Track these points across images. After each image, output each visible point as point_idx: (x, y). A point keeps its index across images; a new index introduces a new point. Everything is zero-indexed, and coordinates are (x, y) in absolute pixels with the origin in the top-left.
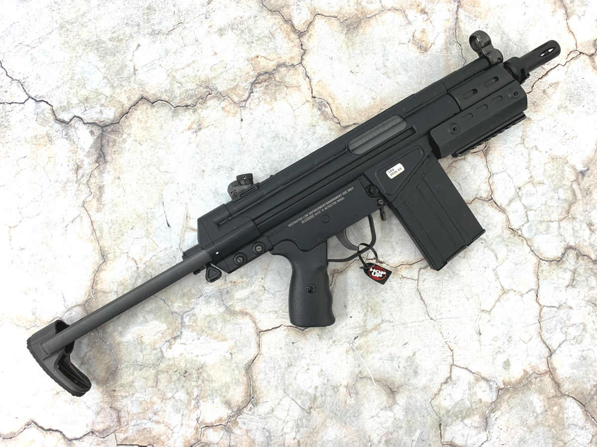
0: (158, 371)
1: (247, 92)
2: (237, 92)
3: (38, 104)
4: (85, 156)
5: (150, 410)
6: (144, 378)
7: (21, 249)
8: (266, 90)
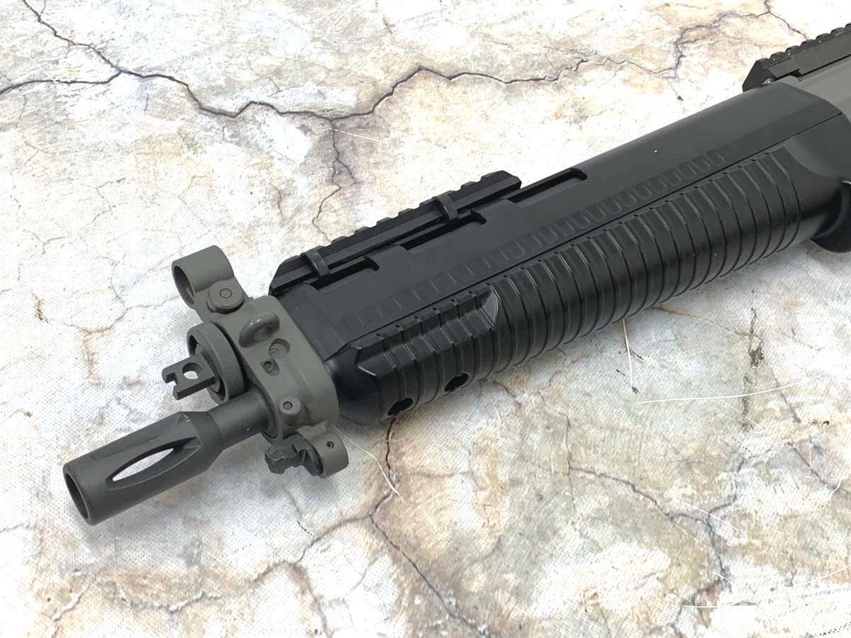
1: (671, 56)
2: (647, 55)
3: (146, 83)
4: (294, 172)
8: (712, 51)
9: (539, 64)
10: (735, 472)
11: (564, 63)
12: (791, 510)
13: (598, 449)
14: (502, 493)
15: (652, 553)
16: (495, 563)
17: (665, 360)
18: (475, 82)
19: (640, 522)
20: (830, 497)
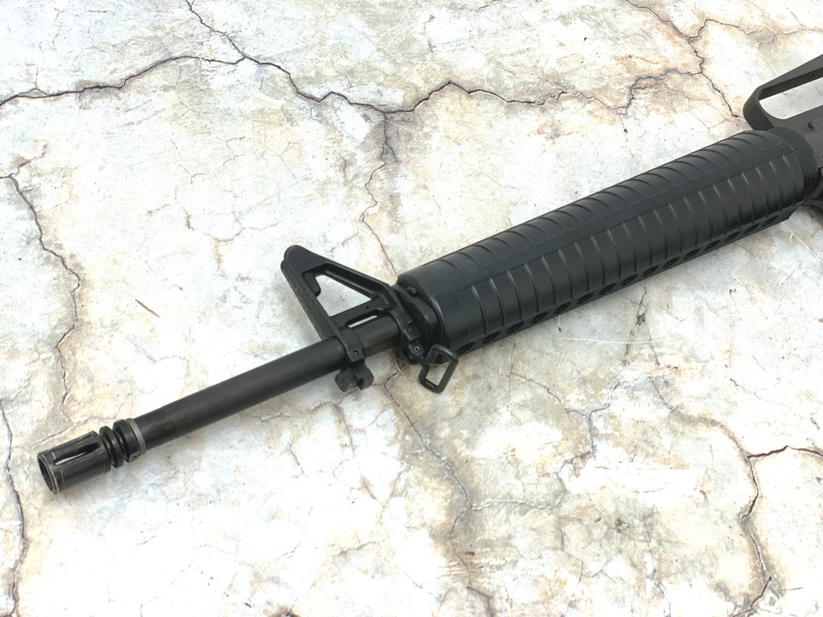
0: (560, 518)
1: (625, 97)
2: (608, 94)
3: (262, 68)
4: (357, 148)
5: (558, 597)
6: (533, 530)
7: (243, 279)
8: (655, 98)
9: (533, 91)
10: (612, 390)
11: (550, 92)
12: (642, 417)
13: (531, 363)
14: (466, 381)
15: (552, 431)
16: (456, 423)
18: (486, 98)
20: (668, 414)
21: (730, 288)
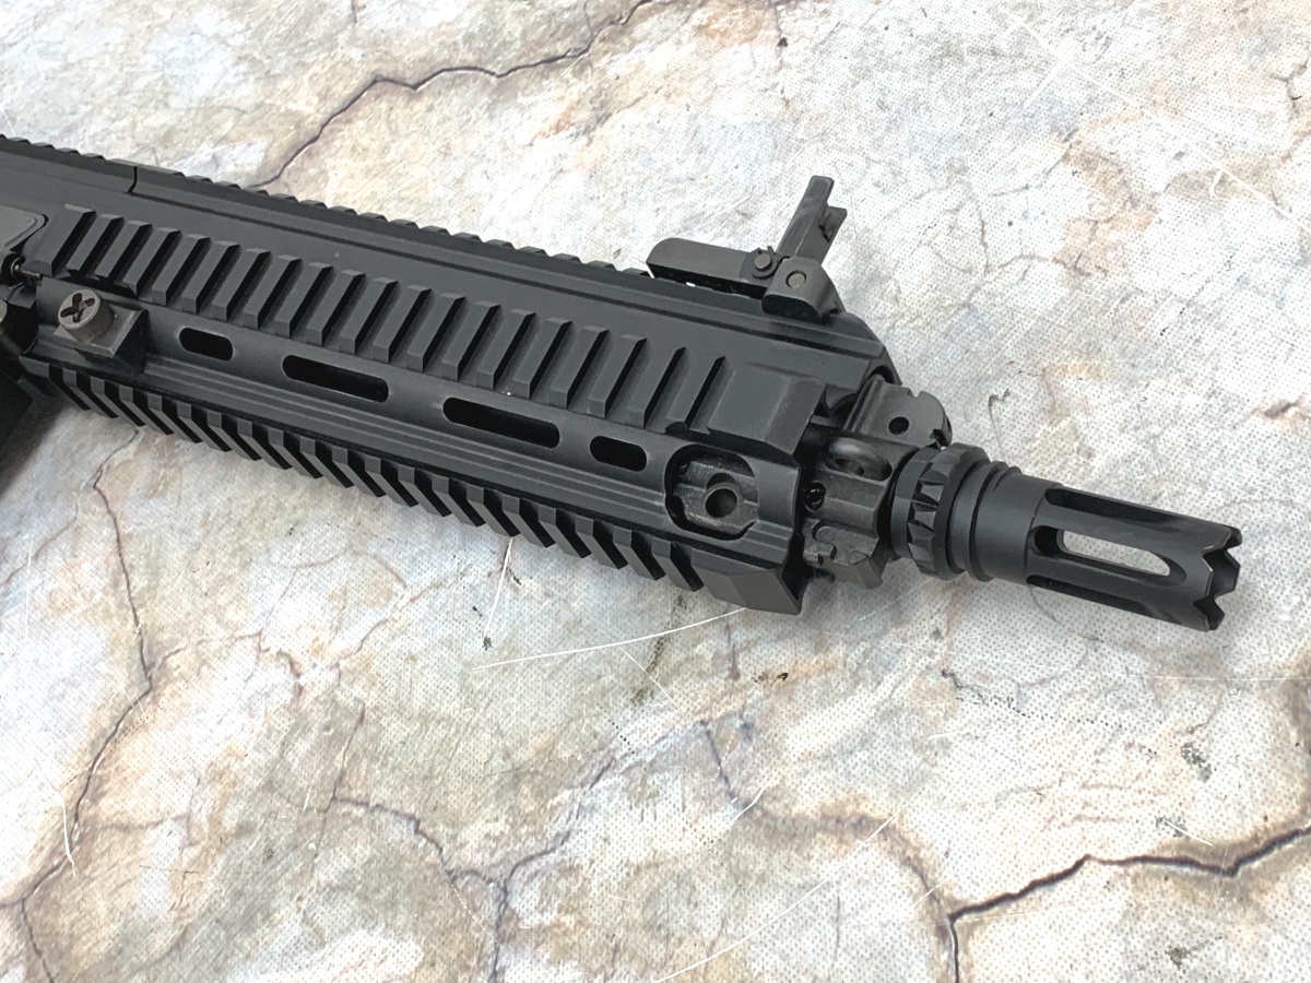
10: (587, 788)
11: (612, 12)
12: (655, 852)
13: (391, 759)
14: (219, 849)
15: (398, 947)
16: (164, 973)
17: (554, 582)
18: (453, 84)
19: (404, 887)
20: (732, 823)
21: (993, 392)
